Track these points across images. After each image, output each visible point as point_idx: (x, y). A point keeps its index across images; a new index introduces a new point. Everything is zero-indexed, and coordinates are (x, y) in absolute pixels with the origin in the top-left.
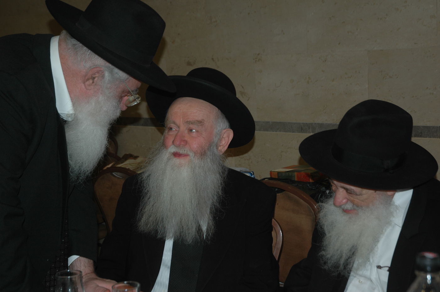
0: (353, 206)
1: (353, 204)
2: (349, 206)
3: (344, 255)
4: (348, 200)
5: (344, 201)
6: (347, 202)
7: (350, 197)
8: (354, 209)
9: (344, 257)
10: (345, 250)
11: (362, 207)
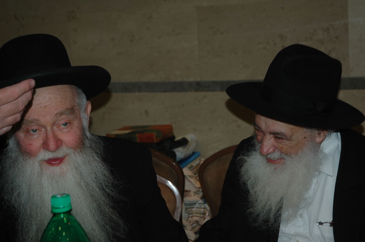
0: (281, 155)
1: (281, 152)
2: (276, 155)
3: (273, 207)
4: (275, 148)
5: (271, 150)
6: (274, 151)
7: (279, 144)
8: (282, 159)
9: (274, 209)
10: (274, 202)
11: (290, 154)
